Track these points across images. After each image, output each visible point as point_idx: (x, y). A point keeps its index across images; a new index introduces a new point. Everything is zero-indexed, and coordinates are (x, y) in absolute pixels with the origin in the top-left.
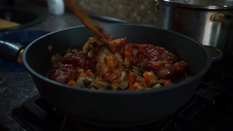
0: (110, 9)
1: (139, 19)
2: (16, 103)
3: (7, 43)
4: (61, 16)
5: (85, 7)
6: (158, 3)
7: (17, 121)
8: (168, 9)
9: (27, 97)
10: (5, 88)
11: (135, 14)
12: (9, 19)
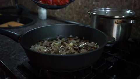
0: (70, 17)
1: (84, 22)
2: (19, 63)
3: (14, 33)
4: (45, 20)
5: (57, 15)
6: (91, 14)
7: (19, 71)
8: (95, 17)
9: (24, 60)
10: (14, 56)
11: (82, 19)
12: (18, 22)
